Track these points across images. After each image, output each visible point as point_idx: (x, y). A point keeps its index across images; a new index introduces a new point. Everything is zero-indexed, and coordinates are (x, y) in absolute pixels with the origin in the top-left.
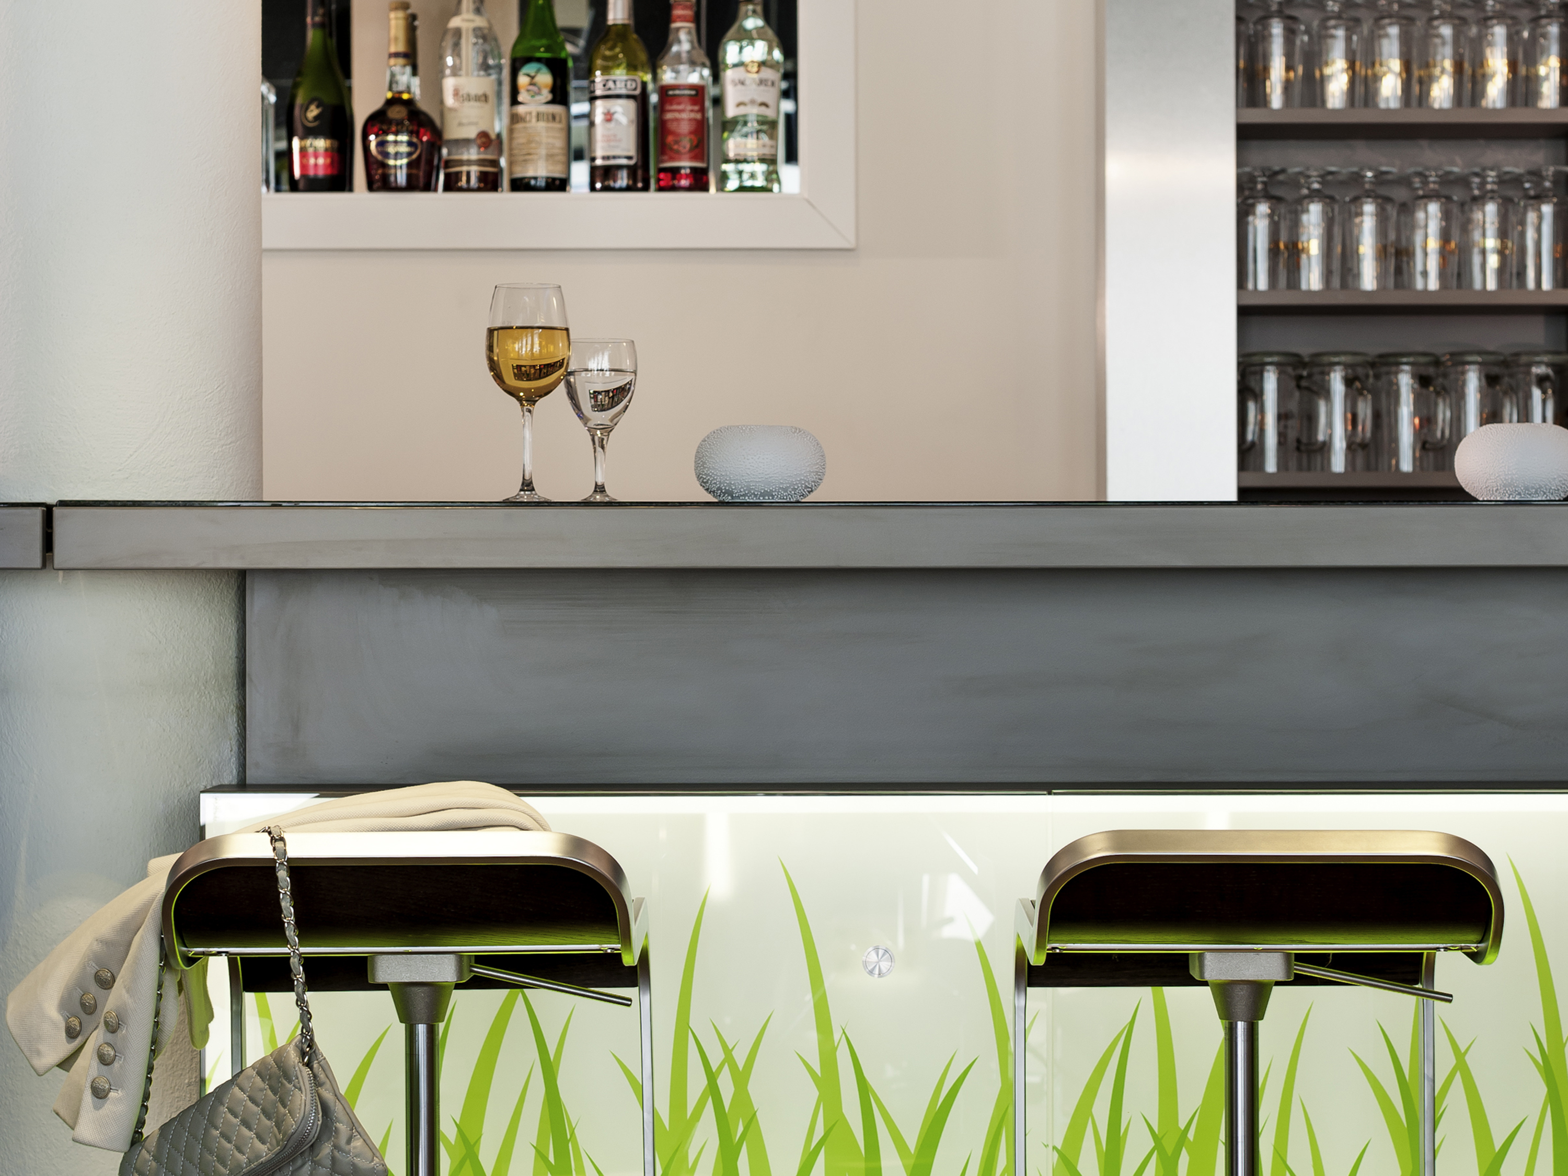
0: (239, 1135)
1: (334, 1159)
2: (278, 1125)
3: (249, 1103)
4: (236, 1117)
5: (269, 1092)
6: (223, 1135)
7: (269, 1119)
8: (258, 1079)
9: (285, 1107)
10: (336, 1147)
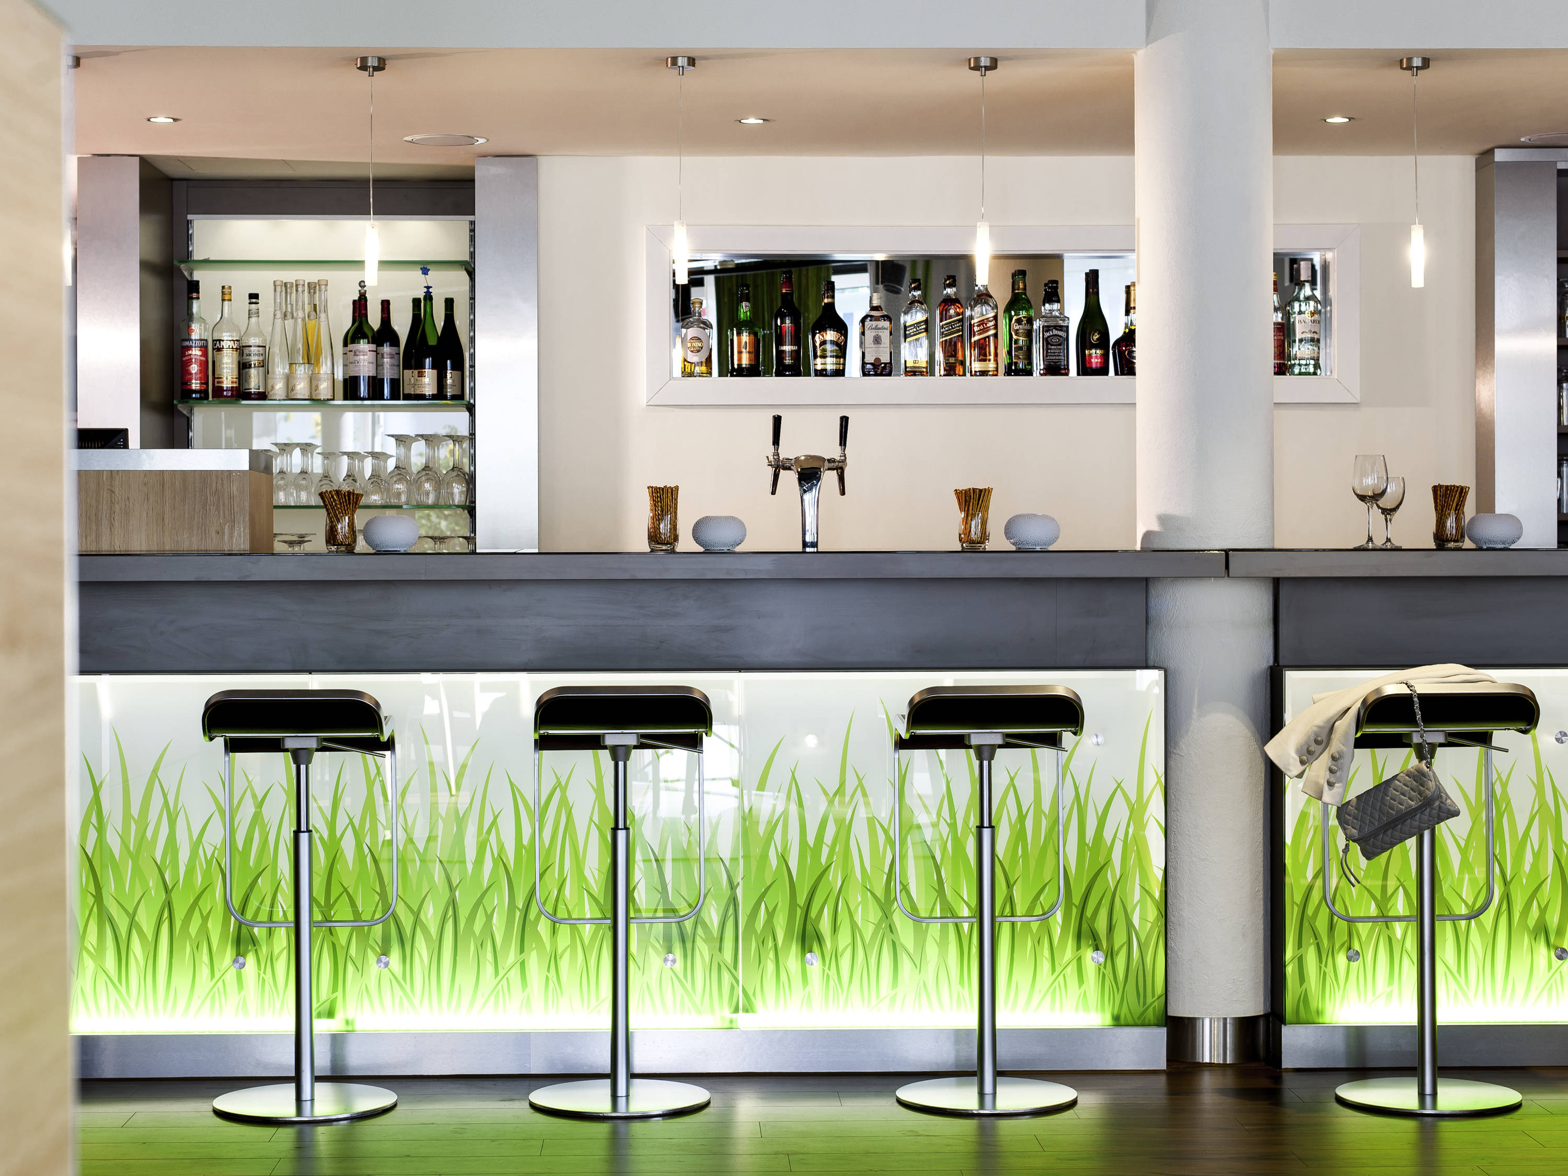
0: (1400, 798)
1: (1440, 807)
2: (1420, 794)
3: (1404, 786)
4: (1397, 792)
5: (1414, 782)
6: (1391, 799)
7: (1415, 792)
8: (1407, 778)
9: (1424, 787)
10: (1442, 802)
